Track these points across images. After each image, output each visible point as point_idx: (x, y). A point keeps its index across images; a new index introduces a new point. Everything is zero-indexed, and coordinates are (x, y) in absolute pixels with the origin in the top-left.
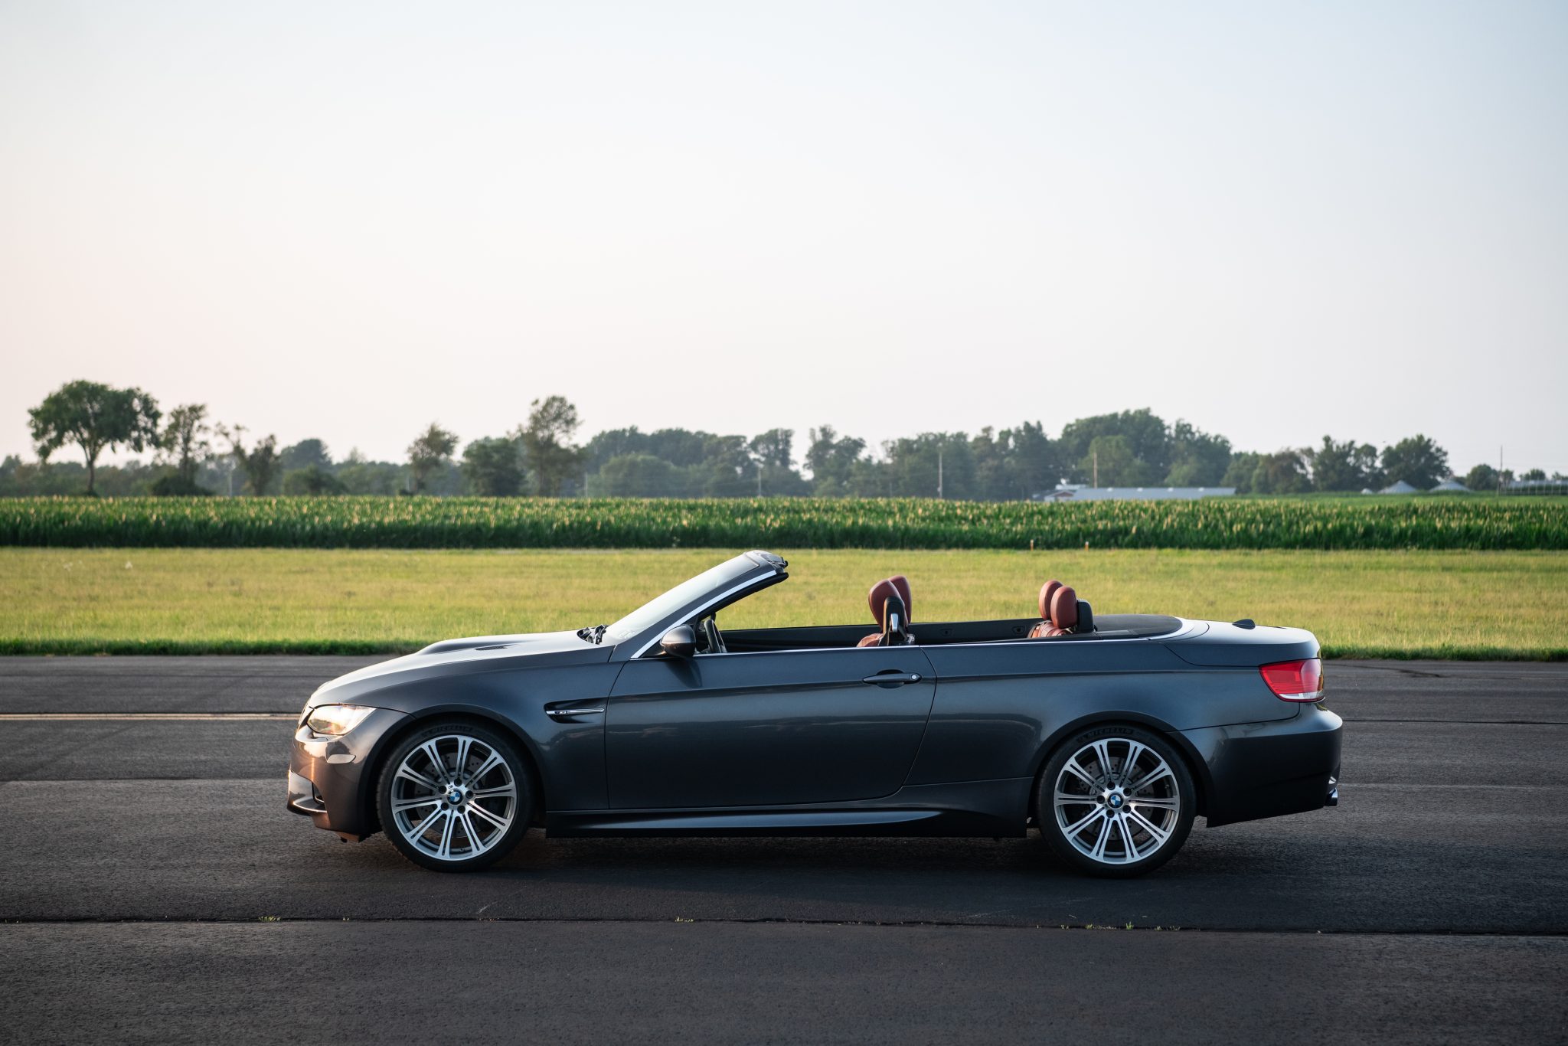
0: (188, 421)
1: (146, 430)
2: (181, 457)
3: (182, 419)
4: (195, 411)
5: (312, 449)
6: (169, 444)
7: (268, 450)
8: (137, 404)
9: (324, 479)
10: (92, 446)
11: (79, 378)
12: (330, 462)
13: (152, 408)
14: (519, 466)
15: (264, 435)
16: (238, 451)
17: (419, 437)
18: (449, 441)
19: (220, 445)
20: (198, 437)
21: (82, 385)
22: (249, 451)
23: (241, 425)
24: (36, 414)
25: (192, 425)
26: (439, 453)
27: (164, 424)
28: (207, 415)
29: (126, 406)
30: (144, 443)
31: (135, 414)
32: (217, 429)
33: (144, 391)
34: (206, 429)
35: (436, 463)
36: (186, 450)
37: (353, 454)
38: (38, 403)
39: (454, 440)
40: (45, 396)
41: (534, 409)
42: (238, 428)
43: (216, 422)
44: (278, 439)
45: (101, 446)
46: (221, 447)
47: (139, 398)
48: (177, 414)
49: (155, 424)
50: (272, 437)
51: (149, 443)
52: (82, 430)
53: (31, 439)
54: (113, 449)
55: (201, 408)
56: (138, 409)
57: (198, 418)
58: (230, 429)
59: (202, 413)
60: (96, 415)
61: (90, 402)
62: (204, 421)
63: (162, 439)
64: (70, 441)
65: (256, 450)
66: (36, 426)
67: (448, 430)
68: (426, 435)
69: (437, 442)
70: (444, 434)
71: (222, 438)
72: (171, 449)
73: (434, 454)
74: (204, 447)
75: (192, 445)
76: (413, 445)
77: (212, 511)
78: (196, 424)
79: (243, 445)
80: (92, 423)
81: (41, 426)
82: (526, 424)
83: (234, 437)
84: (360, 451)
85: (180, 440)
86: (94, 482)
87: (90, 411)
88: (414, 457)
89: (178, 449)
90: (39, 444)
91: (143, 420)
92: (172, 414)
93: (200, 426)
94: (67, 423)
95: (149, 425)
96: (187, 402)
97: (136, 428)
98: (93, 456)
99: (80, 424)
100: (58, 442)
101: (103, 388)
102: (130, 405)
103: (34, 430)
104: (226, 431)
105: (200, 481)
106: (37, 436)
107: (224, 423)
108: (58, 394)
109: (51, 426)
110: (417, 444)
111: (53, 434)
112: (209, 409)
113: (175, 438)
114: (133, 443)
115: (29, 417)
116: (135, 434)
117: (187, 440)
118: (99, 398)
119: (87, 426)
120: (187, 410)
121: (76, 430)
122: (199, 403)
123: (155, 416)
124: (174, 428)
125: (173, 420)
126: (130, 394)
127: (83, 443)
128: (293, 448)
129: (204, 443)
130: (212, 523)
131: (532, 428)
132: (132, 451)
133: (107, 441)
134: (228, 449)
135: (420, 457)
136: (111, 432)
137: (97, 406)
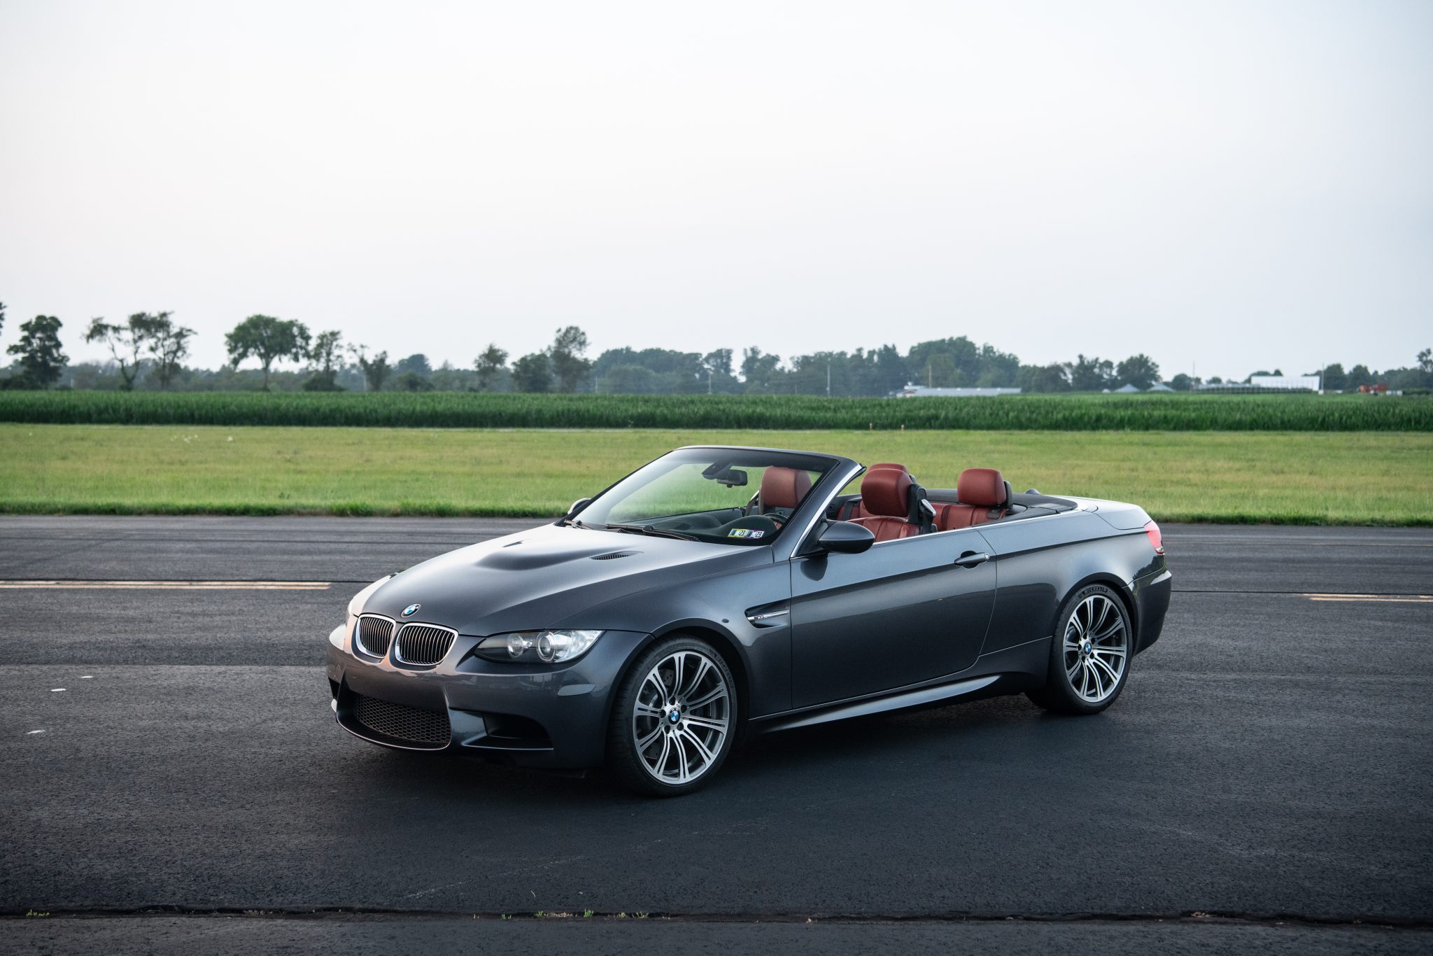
0: (329, 342)
1: (301, 348)
2: (325, 365)
3: (325, 341)
4: (334, 335)
5: (418, 361)
6: (317, 356)
7: (382, 361)
8: (295, 331)
9: (419, 380)
10: (267, 357)
11: (258, 313)
12: (430, 369)
13: (305, 333)
14: (548, 371)
15: (379, 351)
16: (363, 361)
17: (482, 353)
18: (501, 356)
19: (351, 358)
20: (336, 352)
21: (259, 318)
22: (370, 361)
23: (364, 345)
24: (230, 337)
25: (331, 344)
26: (495, 364)
27: (313, 344)
28: (341, 338)
29: (288, 332)
30: (300, 357)
31: (294, 337)
32: (349, 347)
33: (300, 321)
34: (341, 347)
35: (493, 369)
36: (328, 361)
37: (446, 364)
38: (231, 330)
39: (505, 355)
40: (236, 325)
41: (558, 335)
42: (362, 346)
43: (347, 343)
44: (389, 354)
45: (272, 358)
46: (350, 359)
47: (297, 326)
48: (322, 337)
49: (307, 344)
50: (385, 353)
51: (304, 356)
52: (260, 347)
53: (226, 353)
54: (280, 359)
55: (338, 333)
56: (296, 333)
57: (336, 339)
58: (357, 347)
59: (338, 336)
60: (268, 337)
61: (265, 328)
62: (340, 342)
63: (312, 354)
64: (253, 354)
65: (374, 361)
66: (230, 345)
67: (501, 348)
68: (487, 352)
69: (493, 356)
70: (498, 351)
71: (352, 353)
72: (318, 360)
73: (492, 365)
74: (340, 359)
75: (332, 358)
76: (478, 359)
77: (345, 401)
78: (335, 343)
79: (366, 358)
80: (266, 341)
81: (233, 344)
82: (553, 344)
83: (360, 352)
84: (450, 362)
85: (324, 354)
86: (264, 380)
87: (265, 335)
88: (479, 366)
89: (323, 360)
90: (232, 356)
91: (299, 341)
92: (319, 337)
93: (337, 346)
94: (250, 343)
95: (304, 344)
96: (328, 329)
97: (295, 346)
98: (268, 364)
99: (258, 343)
100: (244, 355)
101: (273, 320)
102: (291, 332)
103: (228, 348)
104: (355, 348)
105: (337, 382)
106: (231, 351)
107: (353, 344)
108: (244, 324)
109: (240, 345)
110: (480, 357)
111: (241, 350)
112: (342, 334)
113: (321, 353)
114: (293, 356)
115: (226, 339)
116: (294, 350)
117: (329, 354)
118: (271, 326)
119: (263, 344)
120: (328, 334)
121: (256, 347)
122: (336, 330)
123: (307, 338)
124: (320, 346)
125: (319, 341)
126: (291, 324)
127: (261, 356)
128: (406, 360)
129: (339, 357)
130: (322, 410)
131: (557, 347)
132: (292, 362)
133: (275, 355)
134: (356, 360)
135: (483, 366)
136: (278, 349)
137: (269, 332)
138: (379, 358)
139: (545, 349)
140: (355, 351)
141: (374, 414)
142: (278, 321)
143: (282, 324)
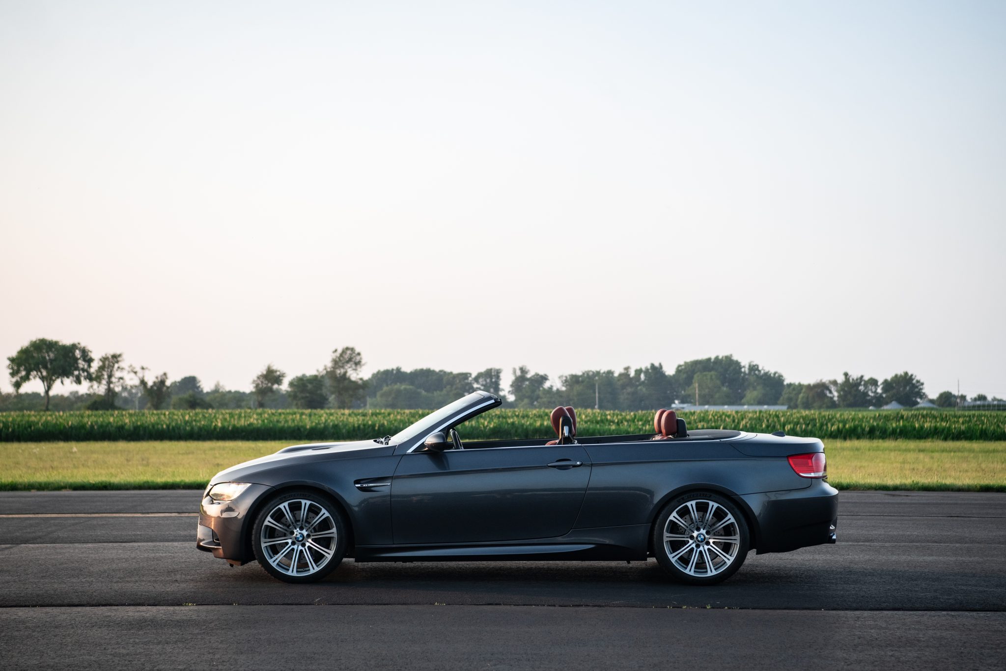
0: (111, 364)
1: (84, 370)
2: (106, 387)
3: (107, 363)
4: (116, 357)
5: (190, 382)
6: (98, 379)
7: (162, 382)
8: (78, 354)
9: (198, 401)
10: (49, 382)
11: (41, 337)
12: (202, 391)
13: (88, 355)
14: (324, 391)
15: (160, 373)
16: (143, 382)
17: (260, 373)
18: (279, 376)
19: (131, 379)
20: (118, 374)
21: (43, 341)
22: (150, 383)
23: (145, 367)
24: (12, 360)
25: (113, 367)
26: (273, 384)
27: (95, 366)
28: (123, 360)
29: (71, 355)
30: (82, 379)
31: (77, 359)
32: (130, 369)
33: (83, 345)
34: (123, 369)
35: (271, 390)
36: (109, 382)
37: (217, 386)
38: (14, 354)
39: (283, 375)
40: (19, 349)
41: (334, 356)
42: (143, 368)
43: (129, 364)
44: (169, 375)
45: (54, 381)
46: (132, 381)
47: (80, 349)
48: (104, 360)
49: (89, 366)
50: (165, 374)
51: (85, 379)
52: (42, 370)
53: (9, 376)
54: (62, 382)
55: (120, 356)
56: (79, 356)
57: (117, 362)
58: (138, 369)
59: (119, 359)
60: (51, 361)
61: (47, 352)
62: (121, 364)
63: (94, 376)
64: (34, 378)
65: (155, 383)
66: (12, 368)
67: (278, 369)
68: (265, 373)
69: (272, 376)
70: (276, 371)
71: (132, 375)
72: (100, 383)
73: (270, 385)
74: (121, 381)
75: (113, 380)
76: (256, 379)
77: (126, 419)
78: (116, 366)
79: (146, 379)
80: (49, 366)
81: (15, 368)
82: (329, 365)
83: (140, 375)
84: (221, 384)
85: (106, 377)
86: (48, 403)
87: (47, 358)
88: (257, 386)
89: (104, 382)
90: (14, 380)
91: (82, 364)
92: (101, 360)
93: (119, 368)
94: (33, 366)
95: (86, 367)
96: (110, 352)
97: (77, 368)
98: (49, 387)
99: (40, 366)
100: (26, 378)
101: (56, 343)
102: (74, 354)
103: (11, 371)
104: (135, 370)
105: (117, 403)
106: (13, 374)
107: (134, 365)
108: (27, 347)
109: (22, 368)
110: (258, 378)
111: (23, 373)
112: (124, 356)
113: (103, 375)
114: (75, 379)
115: (8, 362)
116: (76, 373)
117: (110, 376)
118: (53, 350)
119: (45, 368)
120: (110, 357)
121: (38, 370)
122: (118, 353)
123: (89, 361)
124: (101, 368)
125: (101, 364)
126: (74, 347)
127: (43, 379)
128: (179, 382)
129: (121, 378)
130: (127, 427)
131: (333, 368)
132: (74, 384)
133: (58, 378)
134: (136, 382)
135: (261, 386)
136: (60, 371)
137: (52, 355)
138: (159, 379)
139: (321, 368)
140: (136, 373)
141: (177, 431)
142: (60, 344)
143: (64, 347)
